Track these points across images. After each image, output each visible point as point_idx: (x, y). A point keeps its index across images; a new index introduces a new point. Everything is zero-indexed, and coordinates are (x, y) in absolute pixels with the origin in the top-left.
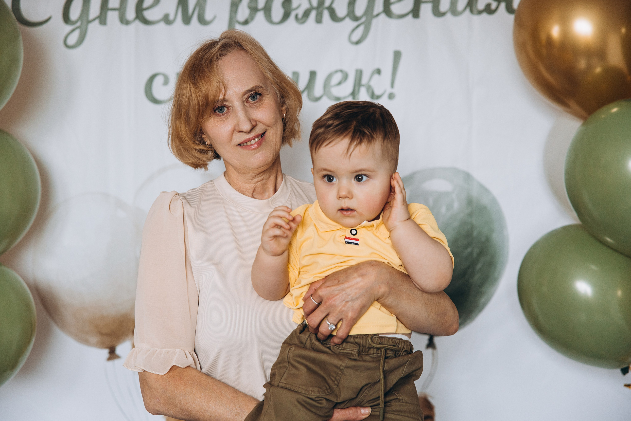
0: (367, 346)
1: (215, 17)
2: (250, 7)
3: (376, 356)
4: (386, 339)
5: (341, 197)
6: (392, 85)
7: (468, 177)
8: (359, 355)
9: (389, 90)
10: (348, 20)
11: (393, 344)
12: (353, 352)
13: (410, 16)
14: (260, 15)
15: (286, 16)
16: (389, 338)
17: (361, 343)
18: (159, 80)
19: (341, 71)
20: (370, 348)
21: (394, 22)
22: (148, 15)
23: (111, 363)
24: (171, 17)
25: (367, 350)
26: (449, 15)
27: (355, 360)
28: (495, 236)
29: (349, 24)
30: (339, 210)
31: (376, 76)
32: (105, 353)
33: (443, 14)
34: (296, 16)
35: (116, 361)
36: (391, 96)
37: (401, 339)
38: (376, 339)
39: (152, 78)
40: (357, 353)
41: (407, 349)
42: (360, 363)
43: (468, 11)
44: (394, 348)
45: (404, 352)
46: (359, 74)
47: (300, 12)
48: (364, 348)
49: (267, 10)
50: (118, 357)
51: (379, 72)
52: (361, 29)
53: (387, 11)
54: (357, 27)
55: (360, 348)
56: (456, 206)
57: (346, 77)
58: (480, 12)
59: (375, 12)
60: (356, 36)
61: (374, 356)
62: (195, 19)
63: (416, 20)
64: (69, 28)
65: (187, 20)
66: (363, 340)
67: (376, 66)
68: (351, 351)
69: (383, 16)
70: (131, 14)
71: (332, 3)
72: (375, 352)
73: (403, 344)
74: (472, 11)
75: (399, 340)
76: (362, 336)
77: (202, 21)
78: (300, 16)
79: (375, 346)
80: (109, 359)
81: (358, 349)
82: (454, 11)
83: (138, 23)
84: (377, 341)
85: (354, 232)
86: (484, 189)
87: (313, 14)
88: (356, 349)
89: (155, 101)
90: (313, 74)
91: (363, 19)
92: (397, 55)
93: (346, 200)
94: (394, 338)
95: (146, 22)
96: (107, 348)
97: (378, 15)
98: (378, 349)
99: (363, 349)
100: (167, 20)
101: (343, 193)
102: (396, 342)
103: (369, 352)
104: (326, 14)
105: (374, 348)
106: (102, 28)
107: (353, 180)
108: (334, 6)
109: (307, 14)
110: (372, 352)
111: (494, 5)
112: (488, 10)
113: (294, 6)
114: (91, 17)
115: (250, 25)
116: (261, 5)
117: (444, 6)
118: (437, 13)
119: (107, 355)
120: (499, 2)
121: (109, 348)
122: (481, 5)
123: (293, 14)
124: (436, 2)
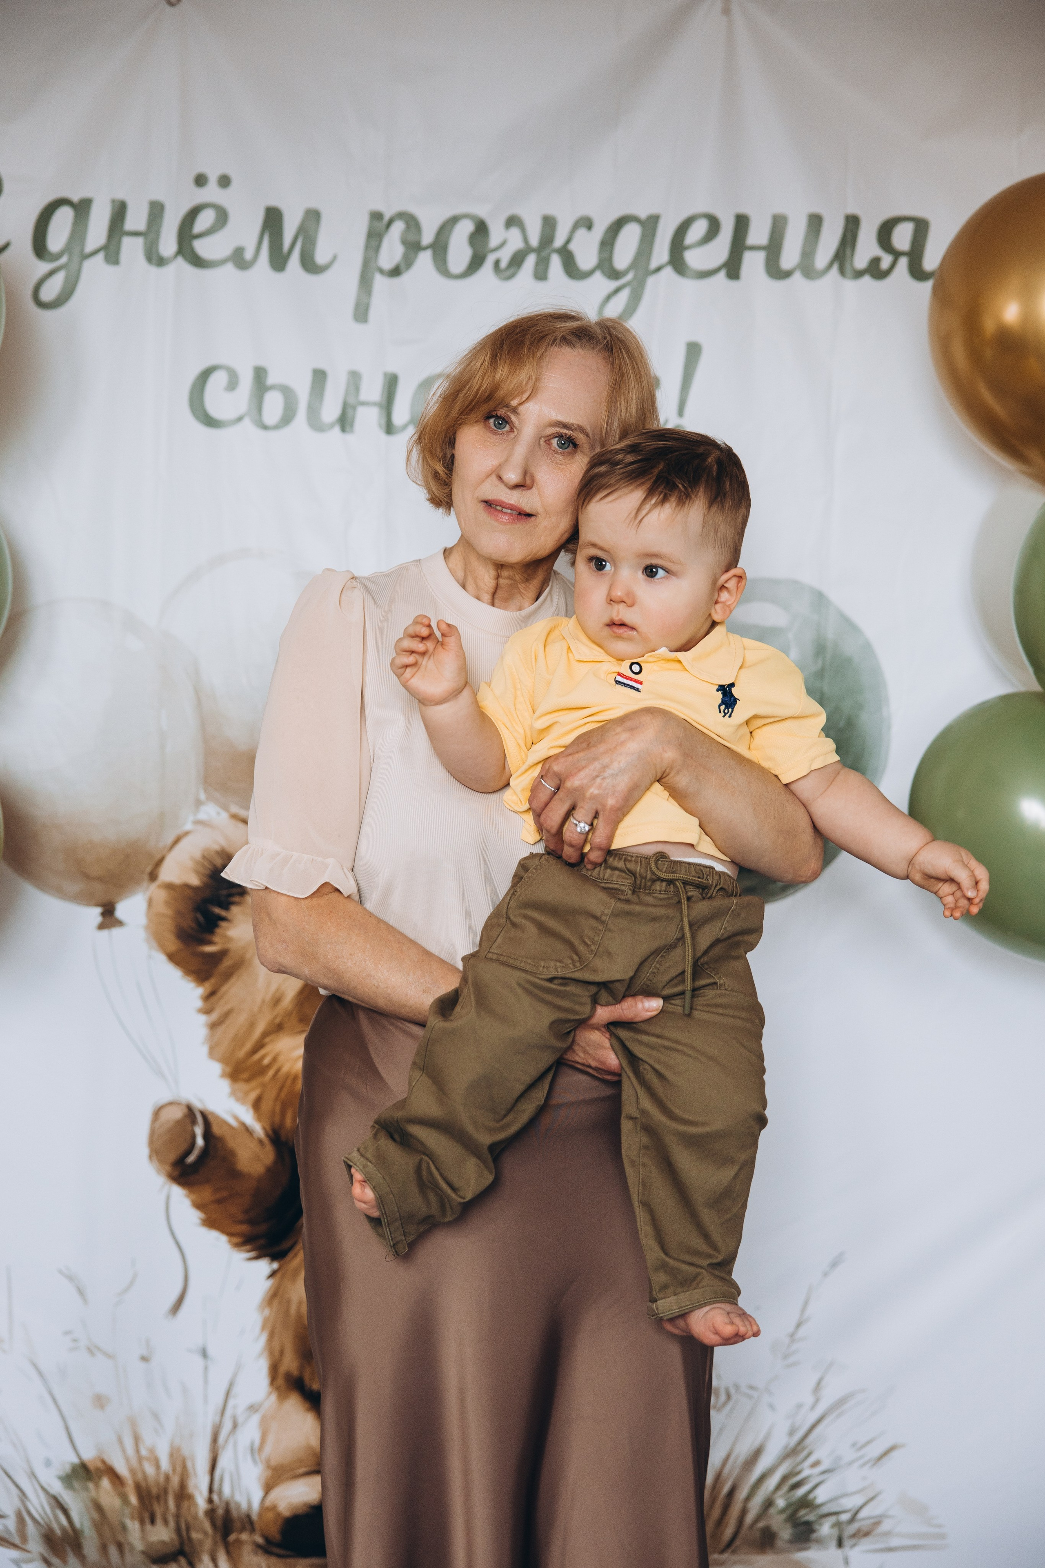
0: (649, 875)
1: (335, 258)
2: (404, 242)
3: (666, 896)
4: (684, 864)
5: (613, 599)
6: (681, 411)
7: (820, 600)
8: (634, 892)
9: (675, 421)
10: (598, 276)
11: (697, 875)
12: (623, 888)
13: (722, 274)
14: (425, 259)
15: (476, 263)
16: (689, 864)
17: (638, 870)
18: (218, 380)
20: (654, 881)
21: (688, 285)
22: (202, 247)
23: (105, 933)
24: (248, 255)
25: (649, 884)
26: (797, 277)
27: (628, 901)
28: (865, 718)
29: (600, 285)
30: (608, 625)
32: (94, 914)
33: (787, 275)
34: (497, 263)
35: (116, 932)
37: (713, 868)
38: (664, 864)
39: (206, 375)
40: (630, 889)
41: (725, 887)
42: (638, 908)
43: (835, 269)
44: (699, 881)
45: (718, 890)
47: (505, 256)
48: (643, 880)
49: (440, 248)
50: (119, 923)
52: (625, 295)
53: (677, 261)
54: (617, 291)
55: (635, 881)
58: (859, 274)
59: (654, 265)
60: (614, 310)
61: (662, 896)
62: (294, 261)
63: (733, 284)
64: (44, 267)
65: (279, 262)
66: (641, 865)
68: (620, 884)
69: (669, 271)
70: (168, 245)
71: (568, 241)
72: (664, 888)
73: (716, 878)
74: (842, 272)
75: (708, 869)
76: (639, 859)
77: (309, 265)
78: (503, 264)
79: (663, 876)
80: (102, 927)
81: (632, 882)
82: (808, 270)
83: (180, 261)
84: (666, 868)
85: (636, 668)
86: (849, 625)
87: (531, 261)
88: (629, 881)
89: (210, 422)
91: (629, 277)
92: (693, 351)
93: (622, 606)
94: (698, 865)
95: (198, 262)
96: (97, 905)
97: (658, 269)
98: (671, 882)
99: (641, 882)
100: (239, 260)
101: (618, 593)
102: (702, 871)
103: (653, 887)
104: (556, 262)
105: (663, 880)
106: (111, 269)
107: (640, 572)
108: (572, 247)
109: (517, 260)
110: (658, 888)
111: (886, 261)
112: (875, 271)
113: (494, 242)
114: (89, 247)
115: (406, 278)
116: (427, 237)
117: (790, 257)
118: (775, 271)
119: (99, 919)
120: (897, 254)
121: (103, 905)
122: (861, 260)
123: (490, 259)
124: (773, 248)
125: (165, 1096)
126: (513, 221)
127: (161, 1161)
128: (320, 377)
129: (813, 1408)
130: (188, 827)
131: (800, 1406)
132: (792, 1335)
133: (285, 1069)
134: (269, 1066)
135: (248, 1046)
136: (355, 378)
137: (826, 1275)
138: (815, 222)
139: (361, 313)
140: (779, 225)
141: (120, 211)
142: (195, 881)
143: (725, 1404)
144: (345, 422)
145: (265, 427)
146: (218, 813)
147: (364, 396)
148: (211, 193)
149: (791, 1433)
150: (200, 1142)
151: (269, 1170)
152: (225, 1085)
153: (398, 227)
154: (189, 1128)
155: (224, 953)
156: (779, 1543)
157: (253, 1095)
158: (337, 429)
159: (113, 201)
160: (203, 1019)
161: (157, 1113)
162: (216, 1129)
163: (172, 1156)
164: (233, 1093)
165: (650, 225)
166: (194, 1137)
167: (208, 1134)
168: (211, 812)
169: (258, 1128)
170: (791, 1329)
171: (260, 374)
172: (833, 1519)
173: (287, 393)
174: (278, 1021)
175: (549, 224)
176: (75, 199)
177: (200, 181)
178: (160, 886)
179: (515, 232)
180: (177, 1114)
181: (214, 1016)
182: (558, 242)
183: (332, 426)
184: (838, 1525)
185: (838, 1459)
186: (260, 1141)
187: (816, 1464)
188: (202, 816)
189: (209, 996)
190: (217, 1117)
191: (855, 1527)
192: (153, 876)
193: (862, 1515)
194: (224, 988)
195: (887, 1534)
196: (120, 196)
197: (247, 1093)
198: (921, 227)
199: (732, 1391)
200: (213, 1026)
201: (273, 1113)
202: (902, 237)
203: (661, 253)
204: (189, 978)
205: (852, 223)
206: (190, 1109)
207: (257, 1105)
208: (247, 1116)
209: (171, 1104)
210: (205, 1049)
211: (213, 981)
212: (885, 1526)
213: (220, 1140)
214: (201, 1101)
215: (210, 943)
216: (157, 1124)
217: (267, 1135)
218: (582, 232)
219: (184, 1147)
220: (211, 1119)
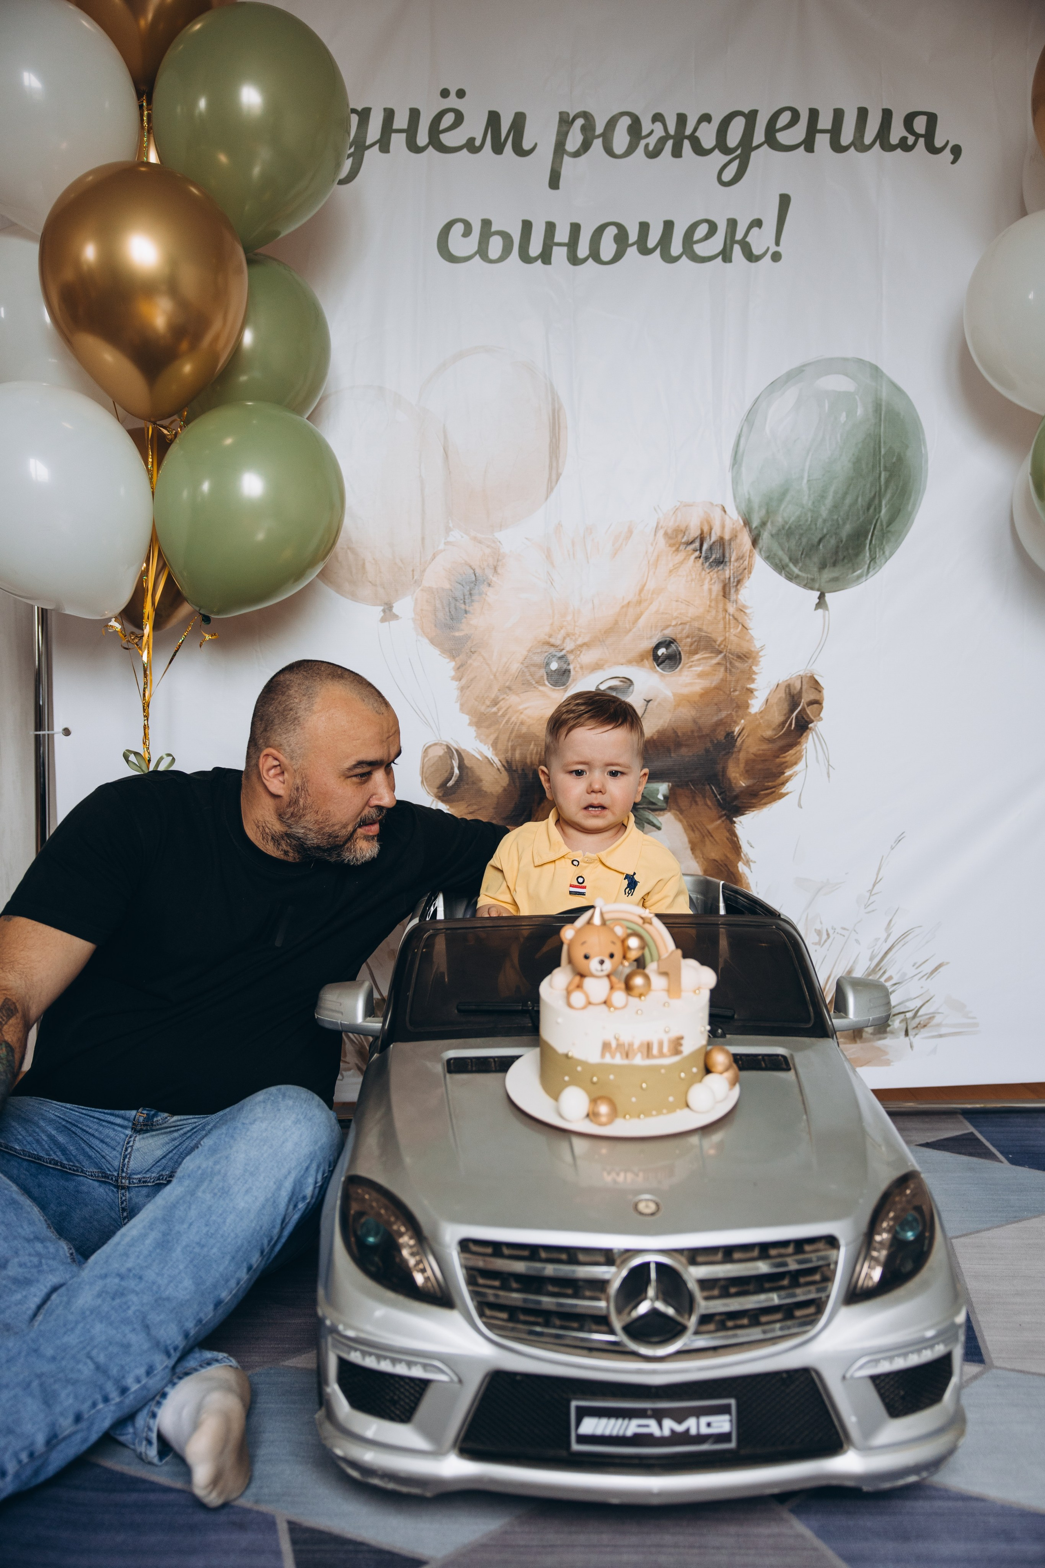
1: (536, 145)
2: (584, 133)
6: (777, 243)
7: (876, 372)
9: (773, 248)
10: (717, 151)
13: (803, 147)
14: (598, 144)
15: (631, 149)
18: (459, 228)
19: (707, 221)
21: (780, 156)
22: (446, 139)
23: (387, 624)
24: (478, 143)
26: (852, 150)
28: (909, 453)
29: (718, 158)
31: (755, 230)
32: (377, 611)
33: (845, 149)
34: (647, 145)
35: (394, 623)
36: (776, 257)
39: (449, 226)
43: (878, 145)
46: (732, 224)
47: (652, 141)
49: (607, 137)
50: (396, 617)
51: (758, 223)
52: (736, 165)
53: (771, 140)
54: (730, 162)
56: (860, 411)
57: (713, 228)
58: (893, 148)
59: (755, 144)
60: (728, 176)
62: (509, 148)
63: (810, 155)
65: (498, 149)
67: (756, 217)
69: (766, 147)
70: (422, 138)
71: (695, 130)
74: (883, 146)
77: (520, 151)
78: (651, 148)
80: (383, 620)
82: (859, 145)
83: (431, 149)
86: (897, 390)
87: (670, 144)
89: (452, 259)
90: (669, 226)
91: (739, 152)
92: (785, 201)
95: (443, 149)
96: (380, 604)
97: (758, 147)
100: (471, 146)
104: (687, 144)
106: (384, 156)
108: (697, 134)
109: (661, 144)
111: (911, 140)
112: (904, 145)
113: (644, 133)
114: (369, 142)
115: (584, 157)
116: (599, 130)
117: (847, 136)
118: (837, 147)
119: (382, 614)
120: (917, 136)
121: (386, 604)
122: (894, 139)
123: (643, 143)
124: (835, 132)
125: (431, 740)
126: (658, 118)
127: (429, 786)
128: (527, 226)
129: (886, 941)
130: (442, 547)
131: (877, 940)
132: (871, 891)
133: (514, 719)
134: (503, 715)
135: (488, 703)
136: (551, 228)
137: (892, 848)
138: (863, 114)
139: (554, 182)
140: (838, 115)
141: (389, 115)
142: (447, 586)
143: (825, 941)
144: (546, 257)
145: (491, 262)
146: (462, 537)
147: (557, 239)
148: (452, 102)
149: (871, 959)
150: (456, 771)
151: (505, 790)
152: (472, 731)
153: (580, 122)
154: (449, 762)
155: (468, 637)
156: (864, 1035)
157: (493, 737)
158: (540, 261)
159: (385, 109)
160: (455, 684)
161: (426, 751)
162: (467, 762)
163: (438, 782)
164: (478, 736)
165: (751, 117)
166: (452, 768)
167: (461, 767)
168: (456, 535)
169: (496, 760)
170: (870, 888)
171: (486, 224)
172: (902, 1016)
173: (506, 237)
174: (507, 684)
175: (682, 119)
176: (359, 109)
177: (445, 93)
178: (422, 590)
179: (658, 126)
180: (440, 751)
181: (464, 681)
182: (688, 132)
183: (535, 259)
184: (905, 1020)
185: (905, 974)
186: (498, 769)
187: (890, 978)
188: (451, 539)
189: (459, 668)
190: (468, 753)
191: (917, 1020)
192: (418, 583)
193: (920, 1013)
194: (470, 661)
195: (939, 1025)
196: (389, 106)
197: (488, 736)
198: (932, 119)
199: (831, 932)
200: (462, 689)
201: (506, 751)
202: (920, 125)
203: (759, 136)
204: (444, 656)
205: (887, 115)
206: (448, 747)
207: (495, 745)
208: (489, 753)
209: (435, 744)
210: (458, 706)
211: (461, 656)
212: (937, 1019)
213: (471, 769)
214: (456, 742)
215: (458, 630)
216: (426, 759)
217: (504, 766)
218: (704, 125)
219: (446, 775)
220: (463, 754)
